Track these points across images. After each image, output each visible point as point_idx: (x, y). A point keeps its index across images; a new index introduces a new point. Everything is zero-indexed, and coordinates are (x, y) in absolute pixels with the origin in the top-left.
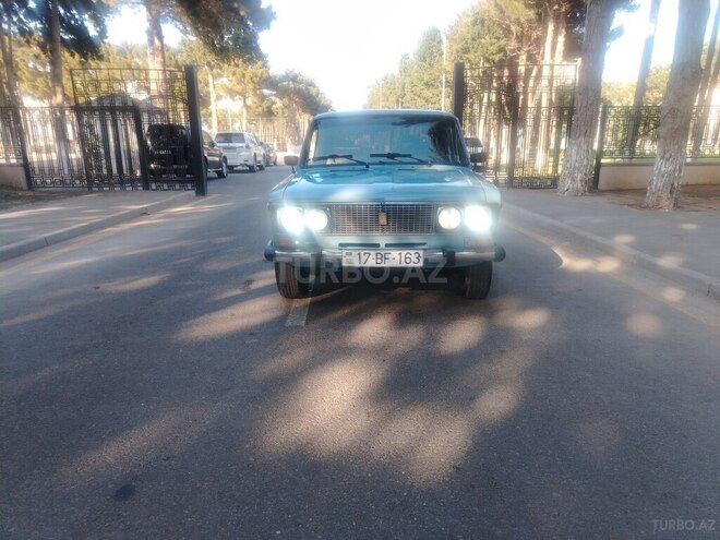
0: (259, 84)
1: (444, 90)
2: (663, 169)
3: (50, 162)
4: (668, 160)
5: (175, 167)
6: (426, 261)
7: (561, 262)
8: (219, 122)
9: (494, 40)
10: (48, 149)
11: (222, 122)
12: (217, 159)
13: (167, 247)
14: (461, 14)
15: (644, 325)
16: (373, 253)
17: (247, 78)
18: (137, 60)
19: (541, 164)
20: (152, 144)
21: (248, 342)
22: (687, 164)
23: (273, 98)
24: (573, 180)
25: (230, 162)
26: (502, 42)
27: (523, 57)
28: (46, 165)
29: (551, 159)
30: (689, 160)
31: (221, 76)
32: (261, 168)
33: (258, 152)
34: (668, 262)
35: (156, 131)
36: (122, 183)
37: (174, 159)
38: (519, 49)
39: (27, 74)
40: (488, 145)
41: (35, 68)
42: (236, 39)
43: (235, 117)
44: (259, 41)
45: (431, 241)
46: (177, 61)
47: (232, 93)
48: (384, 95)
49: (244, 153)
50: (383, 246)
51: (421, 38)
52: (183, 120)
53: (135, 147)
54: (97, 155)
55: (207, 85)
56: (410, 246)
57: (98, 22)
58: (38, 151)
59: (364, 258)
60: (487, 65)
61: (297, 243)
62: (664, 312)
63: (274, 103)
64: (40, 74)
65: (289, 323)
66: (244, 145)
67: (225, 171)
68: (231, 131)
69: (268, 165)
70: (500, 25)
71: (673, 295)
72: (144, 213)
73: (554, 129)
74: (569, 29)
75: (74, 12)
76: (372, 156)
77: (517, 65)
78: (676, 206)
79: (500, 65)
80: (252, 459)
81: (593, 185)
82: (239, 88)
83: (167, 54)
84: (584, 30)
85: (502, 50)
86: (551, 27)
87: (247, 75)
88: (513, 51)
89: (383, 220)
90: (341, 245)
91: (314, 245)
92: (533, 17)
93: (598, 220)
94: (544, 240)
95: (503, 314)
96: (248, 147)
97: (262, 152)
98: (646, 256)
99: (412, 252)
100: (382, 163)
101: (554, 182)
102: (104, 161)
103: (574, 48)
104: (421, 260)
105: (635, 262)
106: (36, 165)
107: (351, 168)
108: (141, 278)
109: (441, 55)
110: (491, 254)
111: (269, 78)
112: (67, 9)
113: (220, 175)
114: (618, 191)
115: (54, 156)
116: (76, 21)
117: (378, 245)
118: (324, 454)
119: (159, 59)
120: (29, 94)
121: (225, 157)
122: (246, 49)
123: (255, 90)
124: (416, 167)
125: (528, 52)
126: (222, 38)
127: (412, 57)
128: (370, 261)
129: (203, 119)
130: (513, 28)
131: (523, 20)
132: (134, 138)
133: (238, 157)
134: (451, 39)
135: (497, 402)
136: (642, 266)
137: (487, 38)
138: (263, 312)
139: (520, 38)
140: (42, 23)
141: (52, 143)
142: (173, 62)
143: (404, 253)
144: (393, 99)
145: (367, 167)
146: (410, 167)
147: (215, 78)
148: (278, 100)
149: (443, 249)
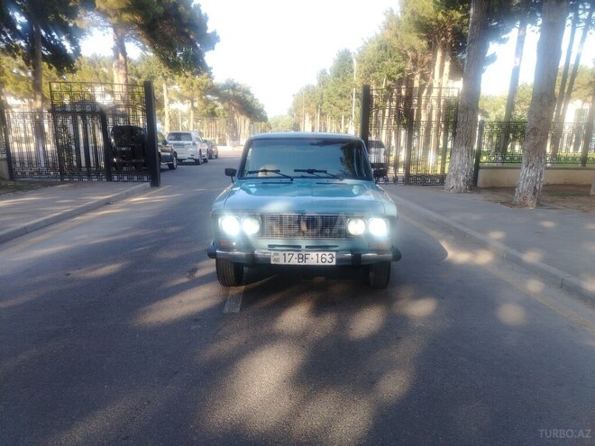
0: (204, 90)
1: (354, 100)
2: (528, 175)
3: (29, 153)
4: (531, 167)
5: (134, 161)
6: (338, 260)
7: (447, 254)
8: (171, 120)
9: (395, 63)
10: (27, 140)
11: (174, 120)
12: (169, 154)
13: (126, 236)
14: (367, 41)
15: (511, 314)
16: (296, 254)
17: (195, 86)
18: (104, 69)
19: (432, 163)
20: (115, 141)
21: (193, 327)
22: (547, 168)
23: (216, 102)
24: (457, 180)
25: (179, 156)
26: (402, 65)
27: (418, 76)
28: (25, 155)
29: (440, 157)
30: (548, 165)
31: (173, 84)
32: (205, 161)
33: (202, 148)
34: (531, 257)
35: (118, 131)
36: (89, 174)
37: (133, 154)
38: (414, 70)
39: (11, 78)
40: (389, 144)
41: (18, 74)
42: (186, 56)
43: (185, 116)
44: (205, 58)
45: (342, 244)
46: (137, 71)
47: (182, 98)
48: (306, 102)
49: (190, 149)
50: (303, 247)
51: (336, 57)
52: (141, 122)
53: (101, 143)
54: (69, 150)
55: (162, 90)
56: (325, 248)
57: (74, 42)
58: (19, 141)
59: (288, 258)
60: (389, 82)
61: (234, 244)
62: (528, 303)
63: (216, 106)
64: (22, 79)
65: (226, 310)
66: (191, 142)
67: (175, 164)
68: (181, 131)
69: (210, 158)
70: (399, 51)
71: (534, 286)
72: (107, 203)
73: (442, 133)
74: (453, 56)
75: (54, 34)
76: (296, 171)
77: (412, 82)
78: (539, 204)
79: (400, 82)
80: (195, 438)
81: (473, 184)
82: (187, 94)
83: (129, 65)
84: (465, 56)
85: (401, 71)
86: (439, 54)
87: (195, 84)
88: (410, 71)
89: (304, 227)
90: (270, 246)
91: (248, 246)
92: (425, 46)
93: (475, 217)
94: (433, 233)
95: (399, 303)
96: (194, 144)
97: (206, 147)
98: (513, 252)
99: (327, 253)
100: (303, 177)
101: (442, 179)
102: (74, 156)
103: (457, 70)
104: (334, 260)
105: (505, 255)
106: (17, 156)
107: (278, 180)
108: (103, 266)
109: (352, 72)
110: (389, 255)
111: (212, 86)
112: (48, 32)
113: (171, 167)
114: (493, 188)
115: (32, 146)
116: (55, 41)
117: (300, 247)
118: (254, 434)
119: (123, 71)
120: (13, 95)
121: (175, 153)
122: (194, 64)
123: (201, 96)
124: (330, 181)
125: (421, 72)
126: (175, 54)
127: (329, 73)
128: (294, 260)
129: (157, 117)
130: (409, 54)
131: (417, 47)
132: (100, 136)
133: (186, 152)
134: (361, 61)
135: (394, 385)
136: (510, 260)
137: (389, 60)
138: (205, 299)
139: (415, 61)
140: (26, 42)
141: (31, 135)
142: (134, 72)
143: (320, 254)
144: (313, 105)
145: (292, 180)
146: (325, 181)
147: (168, 85)
148: (219, 104)
149: (351, 251)
